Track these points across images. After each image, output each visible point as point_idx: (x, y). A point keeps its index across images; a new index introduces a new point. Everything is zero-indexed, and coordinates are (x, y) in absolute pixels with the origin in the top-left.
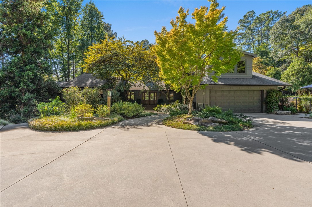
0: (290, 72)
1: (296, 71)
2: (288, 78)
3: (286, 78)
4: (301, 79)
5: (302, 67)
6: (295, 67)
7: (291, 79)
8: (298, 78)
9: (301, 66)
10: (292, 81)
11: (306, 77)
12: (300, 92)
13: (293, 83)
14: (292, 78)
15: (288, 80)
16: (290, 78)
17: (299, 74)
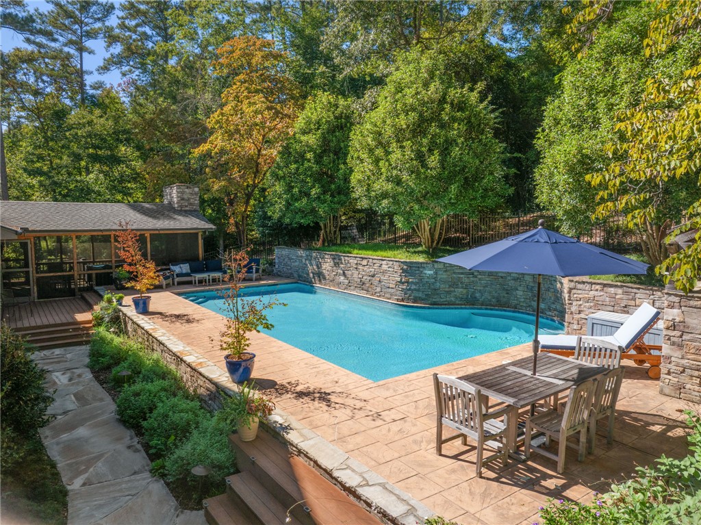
0: (388, 121)
1: (413, 116)
2: (379, 152)
3: (371, 151)
4: (433, 160)
5: (437, 96)
6: (409, 92)
7: (393, 157)
8: (420, 157)
9: (432, 87)
10: (395, 172)
11: (456, 152)
12: (427, 228)
13: (398, 182)
14: (396, 156)
15: (377, 161)
16: (387, 153)
17: (423, 133)
